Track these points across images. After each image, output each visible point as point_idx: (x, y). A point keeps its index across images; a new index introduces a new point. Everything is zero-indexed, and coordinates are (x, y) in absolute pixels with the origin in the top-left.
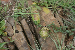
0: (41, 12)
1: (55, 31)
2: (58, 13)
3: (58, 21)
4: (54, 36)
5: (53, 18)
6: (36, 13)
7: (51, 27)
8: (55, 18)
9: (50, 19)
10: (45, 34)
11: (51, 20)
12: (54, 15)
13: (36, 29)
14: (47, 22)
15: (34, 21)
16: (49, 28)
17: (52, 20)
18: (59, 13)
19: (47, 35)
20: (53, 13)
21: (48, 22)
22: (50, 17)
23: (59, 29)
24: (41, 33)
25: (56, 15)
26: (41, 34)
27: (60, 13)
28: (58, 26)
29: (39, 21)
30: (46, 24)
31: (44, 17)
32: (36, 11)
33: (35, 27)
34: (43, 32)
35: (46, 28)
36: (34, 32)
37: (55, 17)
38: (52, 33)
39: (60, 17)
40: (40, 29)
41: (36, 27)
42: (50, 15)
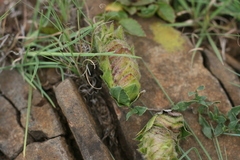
0: (146, 44)
1: (207, 131)
2: (219, 47)
3: (222, 85)
4: (203, 155)
5: (198, 69)
6: (122, 50)
7: (190, 111)
8: (205, 72)
9: (186, 78)
10: (161, 152)
11: (190, 80)
12: (201, 59)
13: (122, 124)
14: (170, 89)
15: (114, 91)
16: (181, 119)
17: (193, 78)
18: (223, 44)
19: (171, 154)
20: (197, 48)
21: (178, 89)
22: (187, 68)
23: (228, 122)
24: (145, 145)
25: (209, 55)
26: (145, 151)
27: (227, 46)
28: (221, 108)
29: (135, 88)
30: (165, 98)
31: (160, 68)
32: (118, 42)
33: (119, 115)
34: (152, 141)
35: (166, 121)
36: (112, 134)
37: (206, 64)
38: (195, 141)
39: (230, 65)
40: (139, 121)
41: (124, 113)
42: (183, 60)
